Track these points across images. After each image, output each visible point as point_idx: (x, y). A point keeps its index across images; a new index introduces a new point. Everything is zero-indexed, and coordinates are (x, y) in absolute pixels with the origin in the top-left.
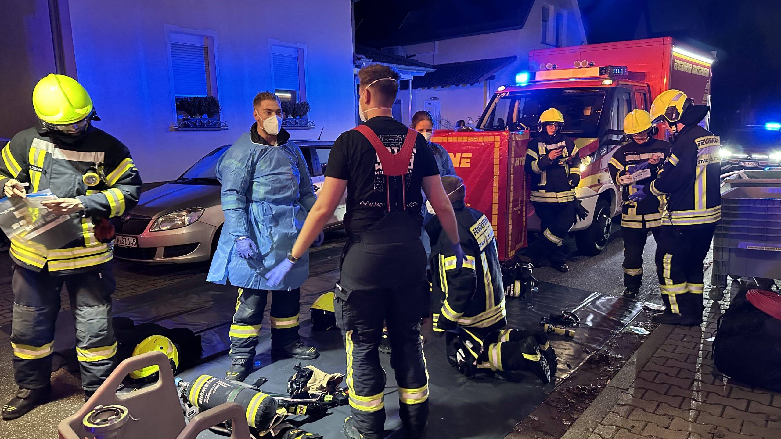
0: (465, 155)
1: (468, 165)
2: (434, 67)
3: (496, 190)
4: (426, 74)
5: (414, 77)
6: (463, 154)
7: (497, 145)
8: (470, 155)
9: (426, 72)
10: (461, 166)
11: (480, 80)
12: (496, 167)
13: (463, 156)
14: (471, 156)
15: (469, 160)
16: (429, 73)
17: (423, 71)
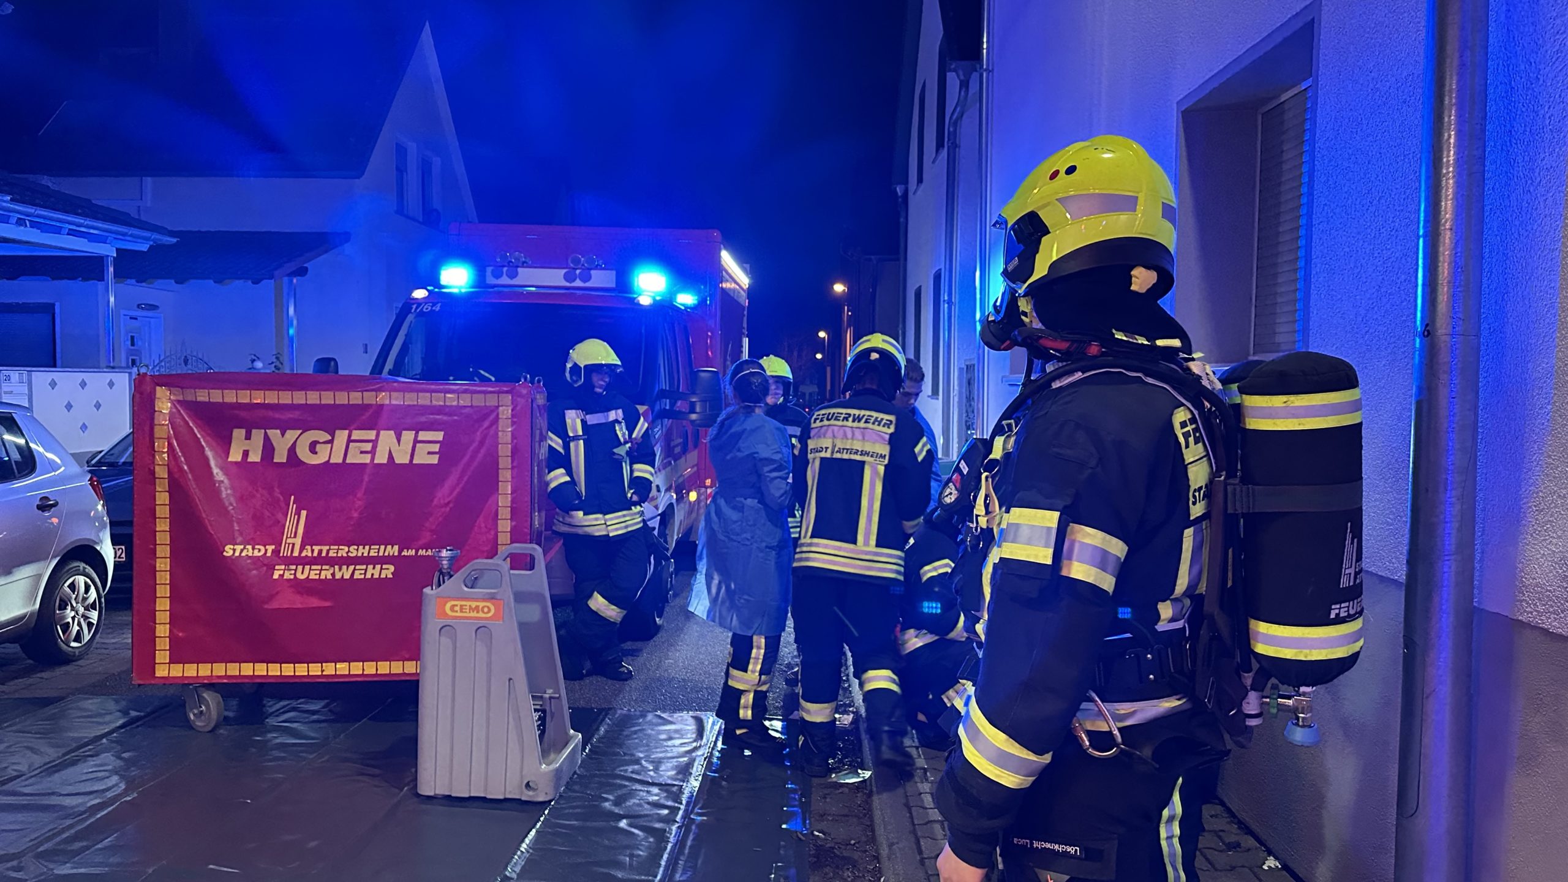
0: (423, 435)
1: (434, 460)
2: (172, 234)
3: (504, 513)
4: (151, 246)
5: (117, 250)
6: (421, 433)
7: (506, 412)
8: (439, 436)
9: (151, 243)
10: (415, 462)
11: (276, 273)
12: (505, 462)
13: (420, 438)
14: (441, 438)
15: (436, 448)
16: (159, 245)
17: (147, 239)
